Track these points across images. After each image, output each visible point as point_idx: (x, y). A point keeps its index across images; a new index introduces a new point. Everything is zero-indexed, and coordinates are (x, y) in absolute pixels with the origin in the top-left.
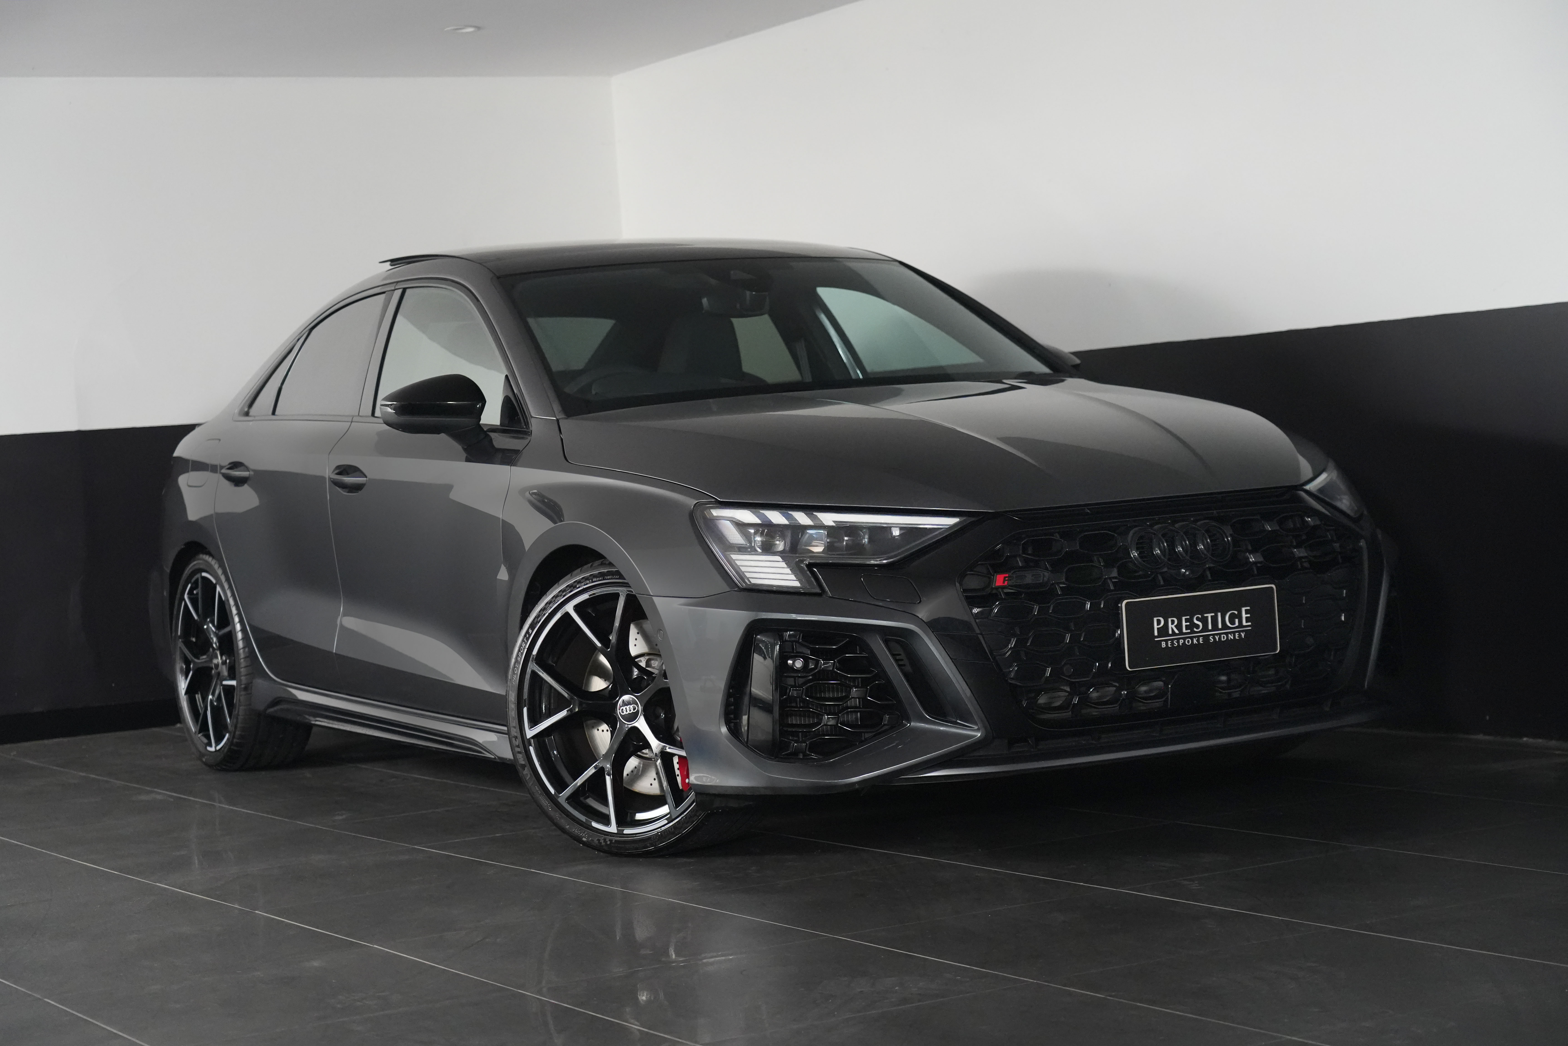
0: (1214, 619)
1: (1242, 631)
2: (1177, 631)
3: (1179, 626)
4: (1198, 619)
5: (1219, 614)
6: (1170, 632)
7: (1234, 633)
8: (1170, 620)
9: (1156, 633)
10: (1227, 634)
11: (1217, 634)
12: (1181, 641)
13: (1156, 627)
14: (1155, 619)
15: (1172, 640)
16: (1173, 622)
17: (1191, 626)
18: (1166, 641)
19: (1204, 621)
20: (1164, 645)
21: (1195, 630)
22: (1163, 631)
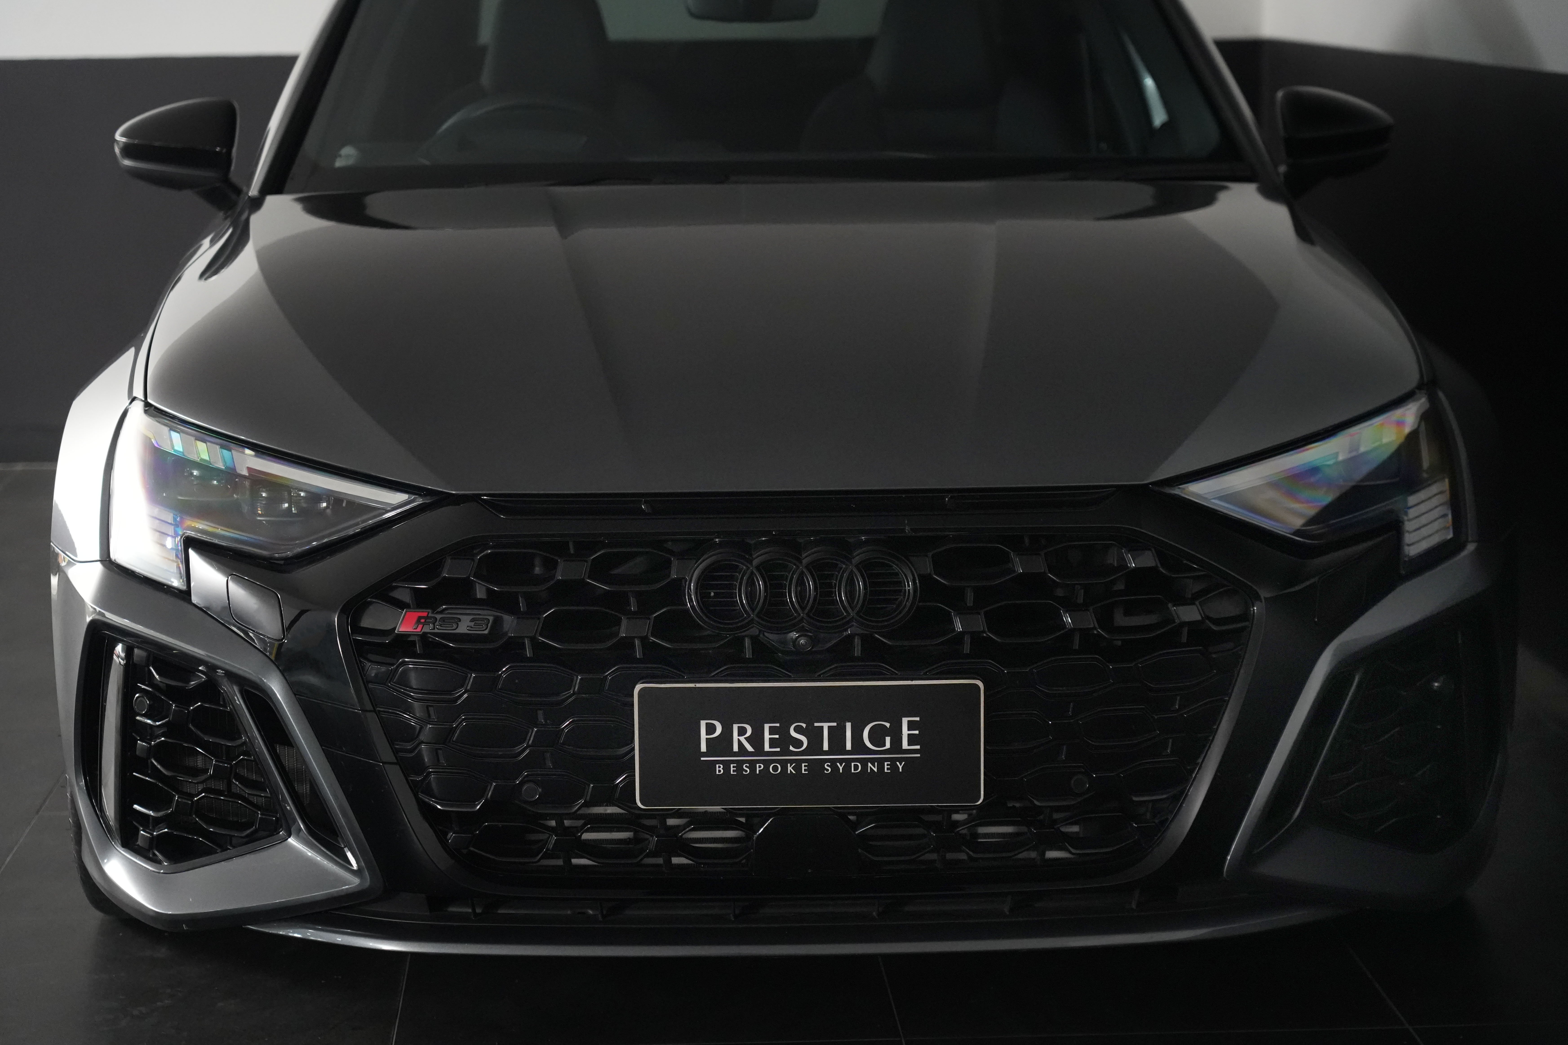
0: (837, 736)
1: (900, 760)
2: (750, 748)
3: (756, 739)
4: (798, 730)
5: (849, 726)
6: (736, 748)
7: (881, 762)
8: (735, 727)
9: (703, 748)
10: (864, 762)
11: (841, 761)
12: (759, 768)
13: (703, 736)
14: (703, 724)
15: (740, 764)
16: (742, 732)
17: (784, 741)
18: (726, 764)
19: (815, 736)
20: (719, 769)
21: (791, 748)
22: (721, 745)
